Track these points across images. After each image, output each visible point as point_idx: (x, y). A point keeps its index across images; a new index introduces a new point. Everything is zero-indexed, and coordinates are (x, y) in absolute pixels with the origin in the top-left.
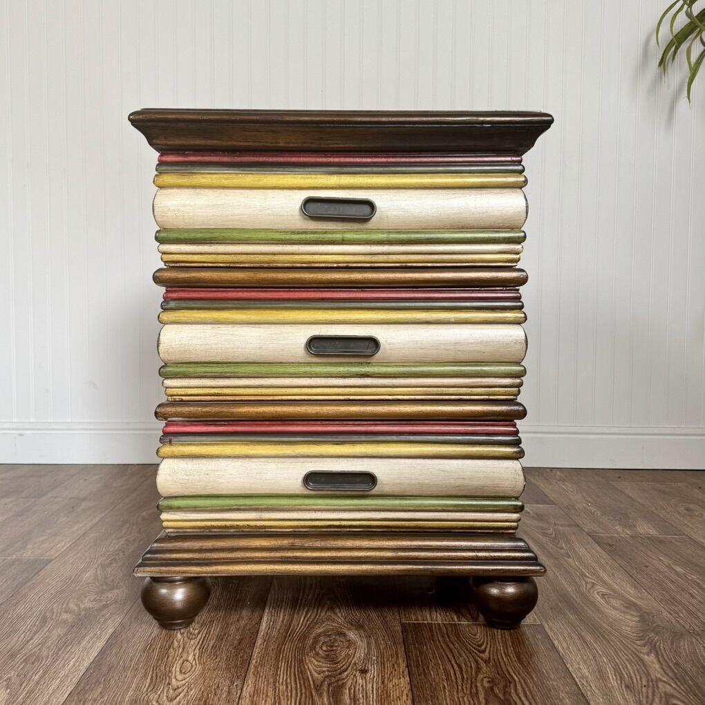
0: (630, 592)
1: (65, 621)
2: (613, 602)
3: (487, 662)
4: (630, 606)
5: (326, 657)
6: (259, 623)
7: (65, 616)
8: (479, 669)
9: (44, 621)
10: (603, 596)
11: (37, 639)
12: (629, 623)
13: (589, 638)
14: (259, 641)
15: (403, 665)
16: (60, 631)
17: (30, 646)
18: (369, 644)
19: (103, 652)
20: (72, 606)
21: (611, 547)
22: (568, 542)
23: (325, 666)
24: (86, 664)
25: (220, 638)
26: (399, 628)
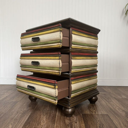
0: (123, 108)
1: (21, 113)
2: (120, 110)
3: (98, 121)
4: (123, 111)
5: (69, 120)
6: (56, 113)
7: (21, 112)
8: (97, 122)
9: (18, 113)
10: (118, 109)
11: (16, 116)
12: (124, 114)
13: (117, 117)
14: (57, 117)
15: (83, 121)
16: (21, 114)
17: (15, 117)
18: (76, 117)
19: (28, 118)
20: (22, 110)
21: (118, 100)
22: (110, 99)
23: (69, 121)
24: (25, 121)
25: (49, 116)
26: (82, 115)
